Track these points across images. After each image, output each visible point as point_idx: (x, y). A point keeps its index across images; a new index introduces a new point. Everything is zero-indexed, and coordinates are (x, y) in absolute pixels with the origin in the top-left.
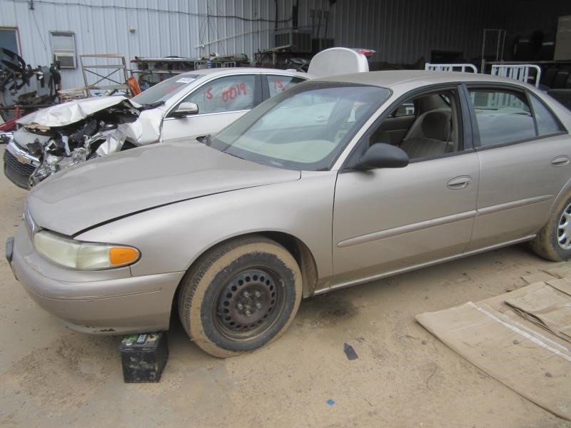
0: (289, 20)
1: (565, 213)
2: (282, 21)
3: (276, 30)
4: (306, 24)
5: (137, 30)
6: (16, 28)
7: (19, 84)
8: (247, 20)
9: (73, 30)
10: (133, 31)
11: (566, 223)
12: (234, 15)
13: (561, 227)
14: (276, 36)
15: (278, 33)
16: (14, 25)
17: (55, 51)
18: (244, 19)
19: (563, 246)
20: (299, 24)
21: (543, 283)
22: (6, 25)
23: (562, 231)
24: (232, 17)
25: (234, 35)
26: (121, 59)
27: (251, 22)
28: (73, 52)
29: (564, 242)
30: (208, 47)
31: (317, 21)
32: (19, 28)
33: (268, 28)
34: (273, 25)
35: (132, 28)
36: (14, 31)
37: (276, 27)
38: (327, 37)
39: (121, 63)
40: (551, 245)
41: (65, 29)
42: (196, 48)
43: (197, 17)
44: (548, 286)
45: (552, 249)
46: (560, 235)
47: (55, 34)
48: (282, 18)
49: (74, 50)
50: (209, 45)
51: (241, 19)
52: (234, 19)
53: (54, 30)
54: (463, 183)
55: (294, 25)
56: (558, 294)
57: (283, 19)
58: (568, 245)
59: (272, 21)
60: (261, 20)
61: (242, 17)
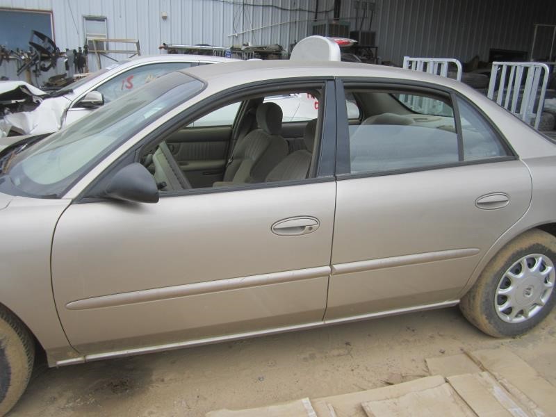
0: (331, 11)
1: (509, 273)
2: (322, 12)
3: (316, 21)
4: (349, 16)
5: (169, 17)
6: (51, 12)
7: (46, 66)
8: (284, 10)
9: (105, 15)
10: (165, 18)
11: (510, 289)
12: (271, 4)
13: (501, 292)
14: (314, 27)
15: (318, 24)
16: (49, 9)
17: (88, 35)
18: (281, 9)
19: (507, 318)
20: (341, 16)
21: (440, 379)
22: (41, 9)
23: (503, 299)
24: (269, 6)
25: (261, 27)
26: (135, 45)
27: (289, 12)
28: (105, 36)
29: (508, 311)
30: (241, 36)
31: (361, 13)
32: (54, 12)
33: (307, 19)
34: (313, 15)
35: (164, 15)
36: (50, 15)
37: (316, 18)
38: (372, 30)
39: (136, 49)
40: (484, 317)
41: (98, 14)
42: (229, 37)
43: (232, 5)
44: (446, 384)
45: (486, 321)
46: (501, 303)
47: (89, 19)
48: (323, 8)
49: (106, 34)
50: (243, 34)
51: (278, 8)
52: (271, 8)
53: (87, 14)
54: (303, 227)
55: (335, 17)
56: (455, 402)
57: (324, 10)
58: (517, 316)
59: (311, 12)
60: (300, 10)
61: (280, 6)
